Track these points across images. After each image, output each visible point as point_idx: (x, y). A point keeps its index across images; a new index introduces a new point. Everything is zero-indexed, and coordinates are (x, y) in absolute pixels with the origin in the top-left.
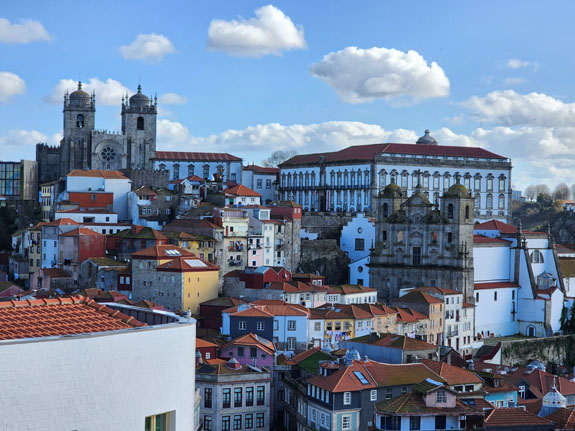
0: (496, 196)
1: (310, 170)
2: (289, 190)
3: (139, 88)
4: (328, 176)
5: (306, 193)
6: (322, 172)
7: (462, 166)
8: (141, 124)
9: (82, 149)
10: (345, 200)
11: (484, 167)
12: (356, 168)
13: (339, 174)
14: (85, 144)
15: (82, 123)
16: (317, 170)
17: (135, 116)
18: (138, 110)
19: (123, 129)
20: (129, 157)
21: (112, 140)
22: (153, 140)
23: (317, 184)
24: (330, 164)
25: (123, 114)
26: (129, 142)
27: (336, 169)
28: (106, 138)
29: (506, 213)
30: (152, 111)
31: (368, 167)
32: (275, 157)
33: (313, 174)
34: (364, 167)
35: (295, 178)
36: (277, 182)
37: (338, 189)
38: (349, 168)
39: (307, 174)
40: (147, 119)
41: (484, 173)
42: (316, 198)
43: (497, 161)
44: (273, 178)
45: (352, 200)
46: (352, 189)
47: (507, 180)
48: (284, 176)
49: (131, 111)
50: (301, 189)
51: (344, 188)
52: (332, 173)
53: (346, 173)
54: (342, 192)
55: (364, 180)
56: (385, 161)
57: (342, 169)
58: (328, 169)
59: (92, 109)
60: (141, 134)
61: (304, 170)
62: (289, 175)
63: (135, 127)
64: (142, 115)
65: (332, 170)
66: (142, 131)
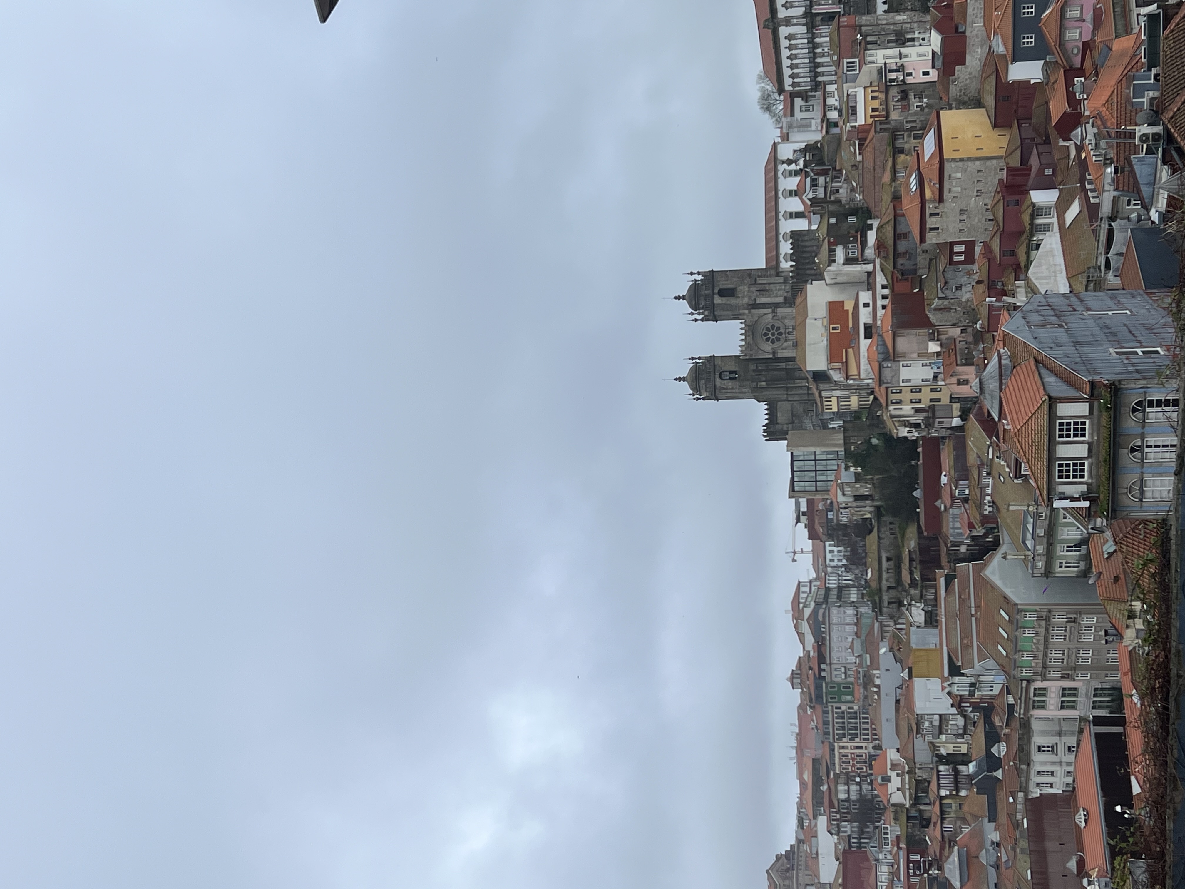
1: (784, 43)
2: (815, 75)
3: (678, 298)
4: (792, 12)
5: (817, 46)
6: (787, 22)
8: (729, 293)
9: (766, 370)
14: (761, 366)
15: (731, 372)
16: (784, 31)
17: (718, 300)
18: (710, 298)
19: (735, 316)
20: (776, 305)
21: (751, 331)
22: (749, 273)
23: (804, 29)
24: (773, 11)
25: (716, 318)
26: (754, 306)
30: (710, 277)
33: (790, 37)
35: (796, 66)
36: (805, 96)
39: (790, 48)
40: (720, 283)
42: (823, 29)
44: (799, 102)
48: (794, 85)
49: (710, 308)
50: (813, 56)
52: (786, 6)
58: (782, 13)
59: (712, 359)
60: (742, 291)
61: (785, 53)
62: (792, 76)
63: (732, 301)
64: (716, 291)
65: (783, 6)
66: (739, 288)
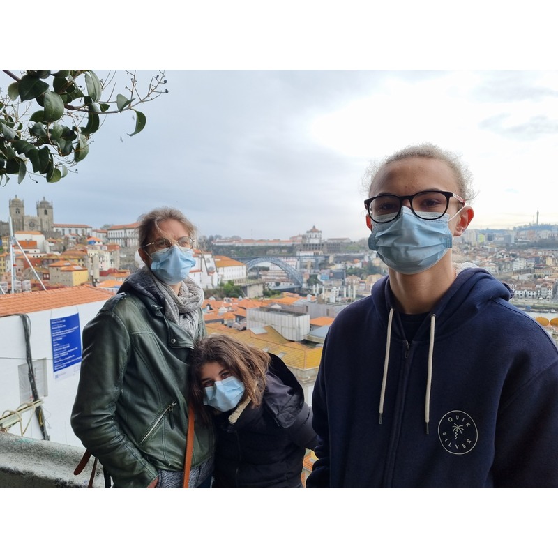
1: (120, 231)
3: (44, 198)
5: (119, 240)
8: (46, 212)
9: (20, 222)
10: (135, 242)
13: (132, 232)
15: (19, 212)
16: (123, 231)
17: (43, 210)
18: (44, 207)
19: (38, 214)
20: (41, 226)
21: (33, 219)
23: (123, 236)
24: (127, 229)
25: (37, 208)
26: (41, 220)
28: (30, 218)
30: (51, 207)
32: (105, 226)
33: (121, 233)
36: (107, 236)
37: (132, 238)
39: (119, 233)
40: (49, 211)
42: (123, 242)
44: (105, 234)
48: (109, 233)
49: (41, 207)
50: (117, 239)
52: (129, 232)
54: (134, 239)
58: (127, 231)
59: (23, 207)
63: (43, 214)
64: (46, 209)
66: (47, 216)
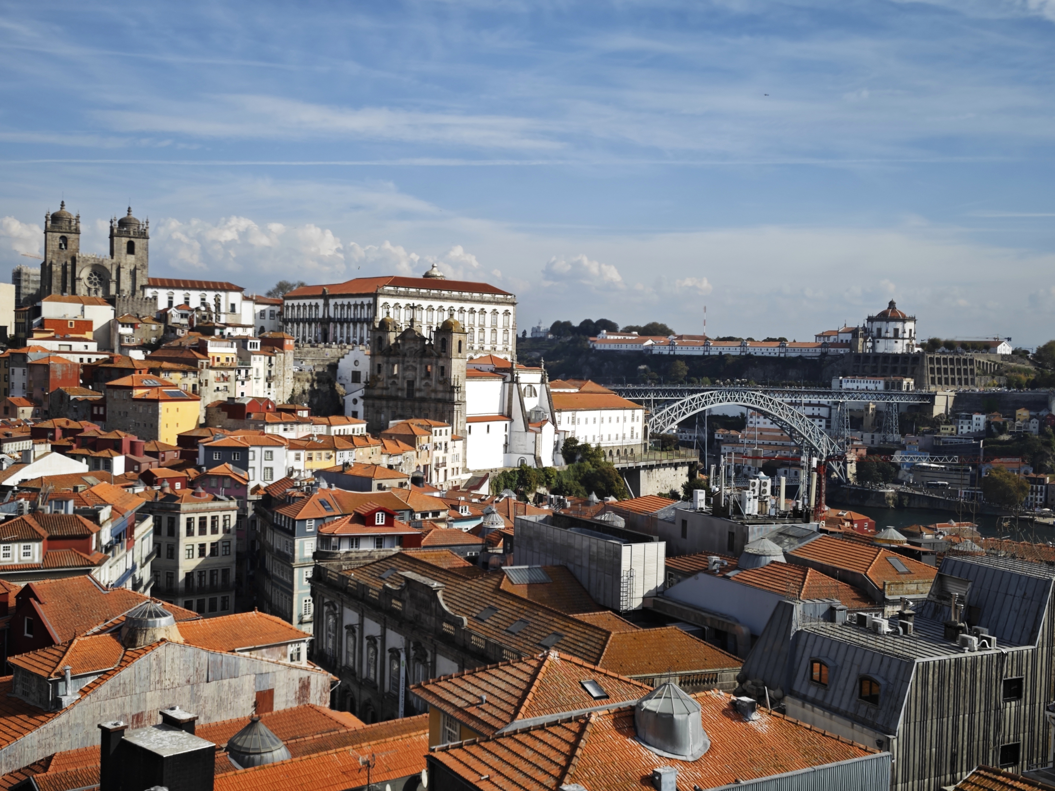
0: (500, 332)
1: (313, 302)
2: (292, 321)
3: (129, 210)
4: (332, 308)
5: (310, 325)
6: (326, 305)
7: (466, 300)
8: (131, 249)
9: (66, 272)
10: (348, 333)
11: (489, 302)
12: (359, 301)
13: (342, 306)
14: (69, 268)
16: (321, 302)
17: (125, 240)
18: (127, 234)
19: (112, 252)
20: (118, 283)
21: (99, 264)
22: (145, 266)
23: (320, 316)
24: (333, 296)
25: (112, 237)
26: (118, 267)
27: (339, 301)
28: (92, 262)
29: (510, 349)
30: (144, 235)
31: (371, 300)
32: (278, 288)
33: (317, 306)
34: (366, 300)
35: (299, 309)
36: (281, 313)
37: (342, 321)
38: (352, 301)
39: (310, 306)
40: (138, 243)
41: (489, 308)
42: (319, 330)
43: (502, 296)
44: (277, 309)
45: (355, 333)
46: (355, 321)
47: (511, 317)
48: (288, 307)
49: (120, 235)
50: (304, 321)
51: (347, 321)
52: (336, 305)
53: (349, 306)
54: (345, 325)
55: (365, 314)
56: (389, 295)
57: (346, 301)
58: (332, 302)
59: (77, 232)
60: (131, 258)
61: (307, 302)
62: (293, 306)
63: (125, 251)
64: (132, 239)
65: (336, 303)
66: (133, 256)
